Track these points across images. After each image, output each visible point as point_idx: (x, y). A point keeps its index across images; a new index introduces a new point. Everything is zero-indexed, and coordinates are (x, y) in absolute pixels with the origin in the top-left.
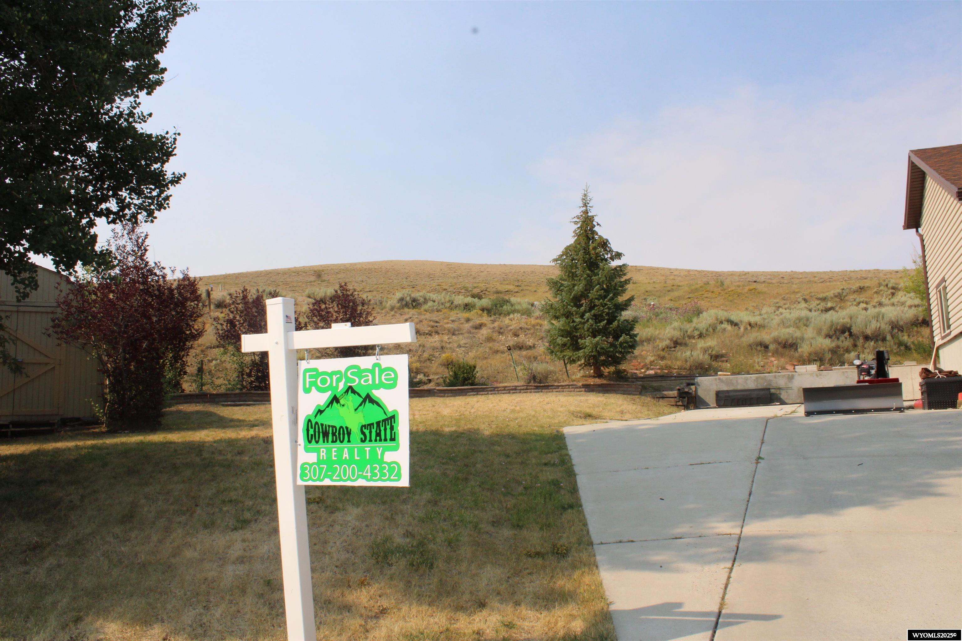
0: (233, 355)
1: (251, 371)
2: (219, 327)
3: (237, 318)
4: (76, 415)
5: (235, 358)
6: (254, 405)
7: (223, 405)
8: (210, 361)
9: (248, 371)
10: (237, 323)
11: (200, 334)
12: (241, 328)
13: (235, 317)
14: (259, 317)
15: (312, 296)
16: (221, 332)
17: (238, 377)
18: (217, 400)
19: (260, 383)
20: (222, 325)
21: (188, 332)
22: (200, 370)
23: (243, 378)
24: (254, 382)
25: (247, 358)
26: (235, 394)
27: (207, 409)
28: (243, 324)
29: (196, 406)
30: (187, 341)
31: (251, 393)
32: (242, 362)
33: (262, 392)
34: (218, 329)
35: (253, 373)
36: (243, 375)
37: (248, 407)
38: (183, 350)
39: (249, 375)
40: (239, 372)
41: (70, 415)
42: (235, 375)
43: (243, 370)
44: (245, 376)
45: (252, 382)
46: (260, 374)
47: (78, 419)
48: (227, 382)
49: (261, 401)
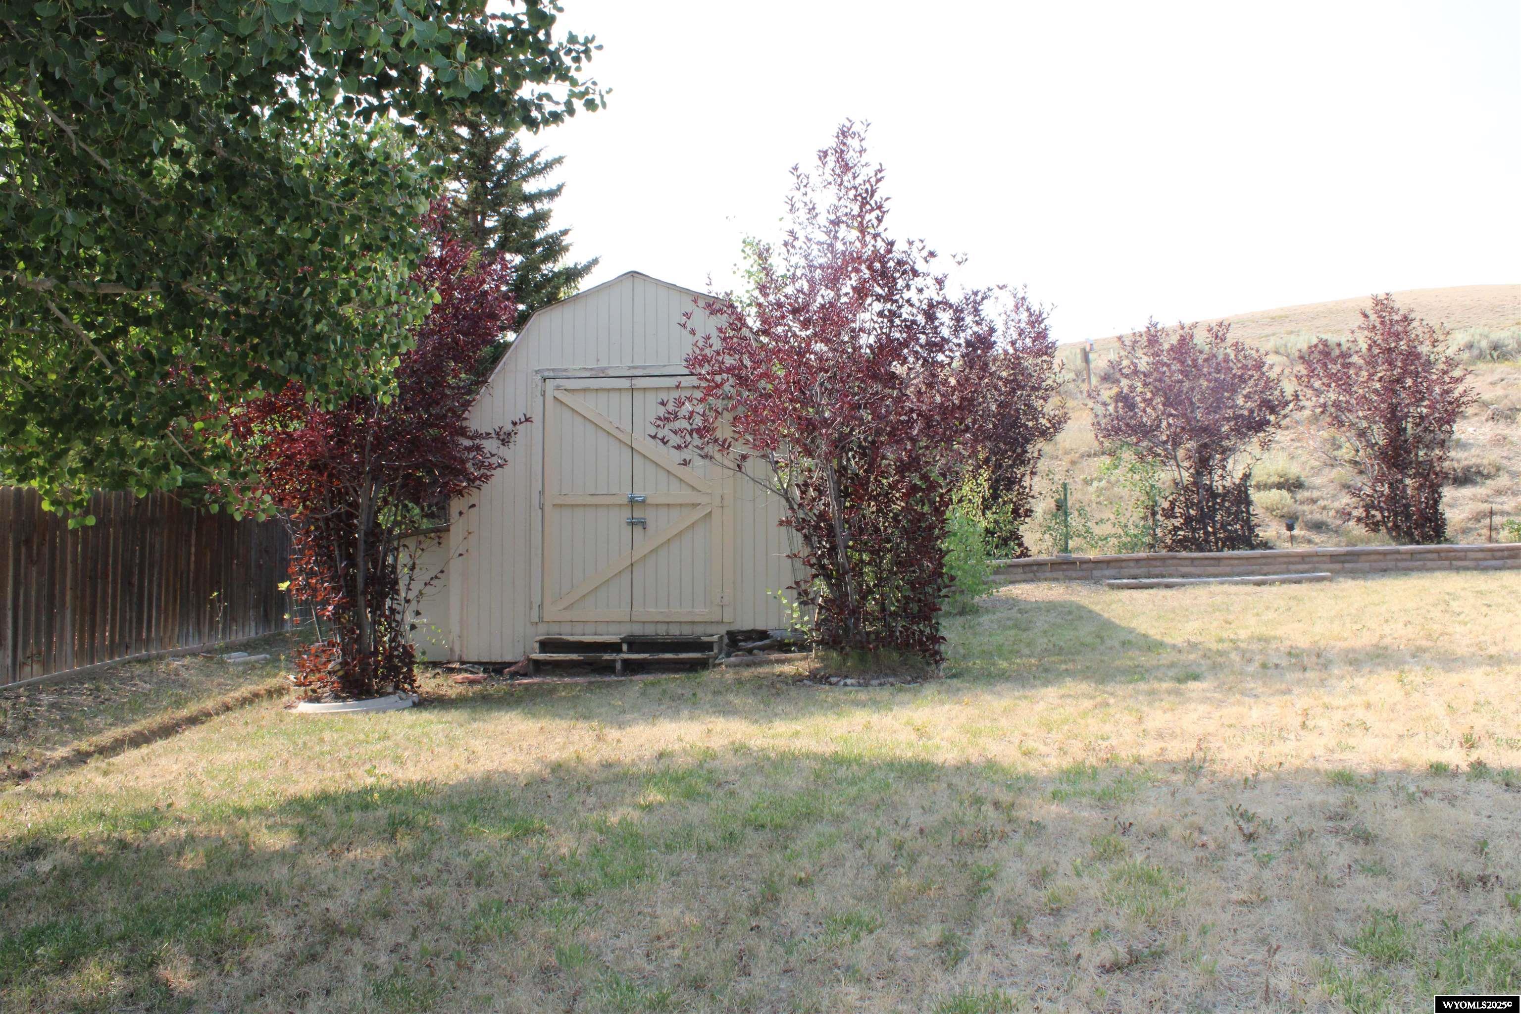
0: (1132, 470)
1: (1172, 503)
2: (1100, 410)
3: (1139, 390)
4: (760, 626)
5: (1137, 477)
6: (1183, 585)
7: (1112, 587)
8: (1087, 482)
9: (1166, 505)
10: (1138, 399)
11: (1057, 424)
12: (1148, 410)
13: (1132, 388)
14: (1187, 384)
15: (1282, 350)
16: (1103, 422)
17: (1145, 518)
18: (1096, 573)
19: (1194, 530)
20: (1105, 404)
21: (1030, 424)
22: (1061, 506)
23: (1155, 521)
24: (1180, 529)
25: (1163, 475)
26: (1138, 560)
27: (1073, 598)
28: (1151, 400)
29: (1051, 589)
30: (1027, 441)
31: (1175, 558)
32: (1152, 486)
33: (1201, 554)
34: (1096, 416)
35: (1177, 510)
36: (1154, 514)
37: (1168, 593)
38: (1023, 462)
39: (1169, 514)
40: (1146, 507)
41: (747, 626)
42: (1141, 512)
43: (1156, 502)
44: (1159, 517)
45: (1176, 529)
46: (1192, 512)
47: (763, 635)
48: (1120, 531)
49: (1199, 576)
